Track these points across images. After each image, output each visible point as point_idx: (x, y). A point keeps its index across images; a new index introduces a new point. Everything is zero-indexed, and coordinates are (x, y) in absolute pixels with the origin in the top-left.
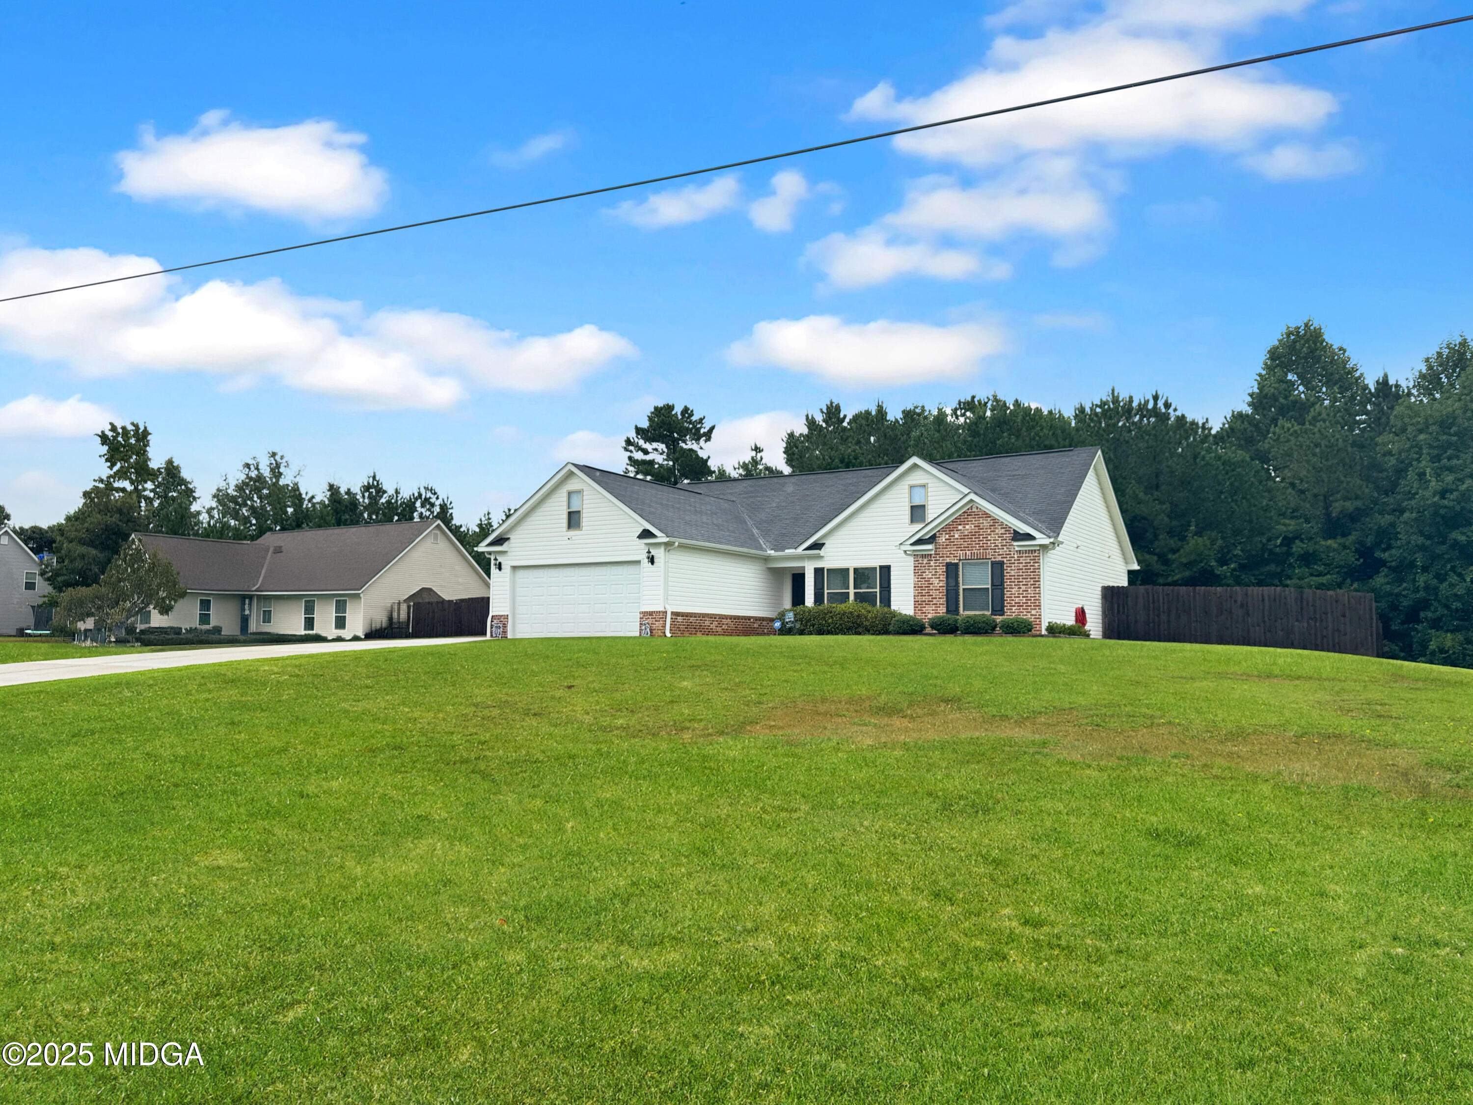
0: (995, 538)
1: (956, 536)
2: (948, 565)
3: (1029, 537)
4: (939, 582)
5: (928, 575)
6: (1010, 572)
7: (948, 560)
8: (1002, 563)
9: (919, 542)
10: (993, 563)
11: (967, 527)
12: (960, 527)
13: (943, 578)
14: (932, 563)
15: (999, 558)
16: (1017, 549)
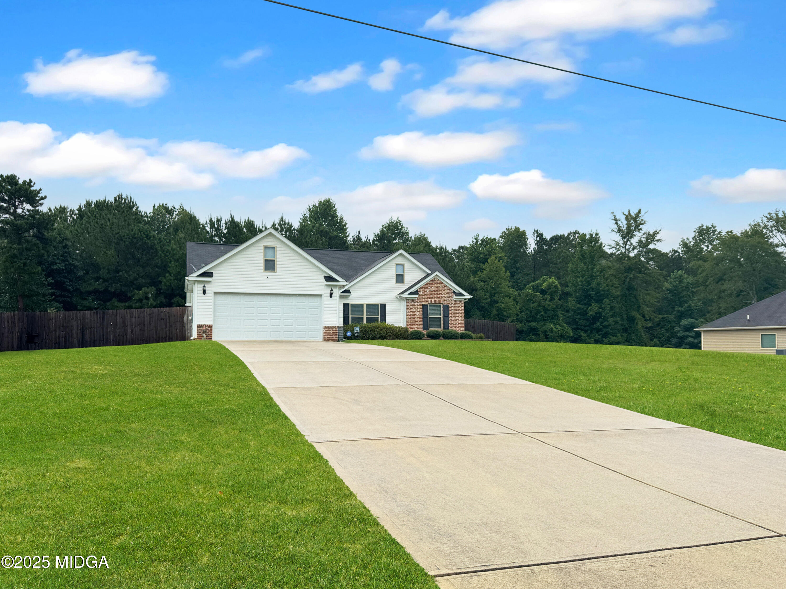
0: (445, 294)
1: (427, 292)
2: (424, 306)
3: (461, 294)
4: (419, 314)
5: (414, 310)
6: (452, 310)
7: (423, 303)
8: (448, 306)
9: (411, 293)
10: (444, 306)
11: (433, 288)
12: (429, 287)
13: (421, 312)
14: (416, 304)
15: (446, 304)
16: (454, 300)
